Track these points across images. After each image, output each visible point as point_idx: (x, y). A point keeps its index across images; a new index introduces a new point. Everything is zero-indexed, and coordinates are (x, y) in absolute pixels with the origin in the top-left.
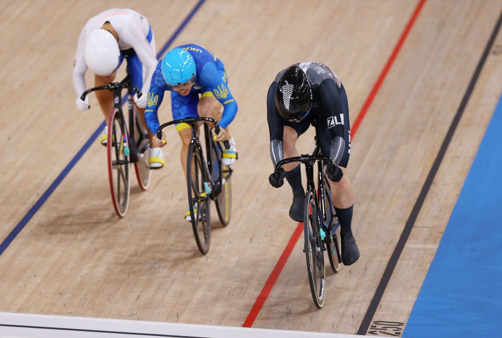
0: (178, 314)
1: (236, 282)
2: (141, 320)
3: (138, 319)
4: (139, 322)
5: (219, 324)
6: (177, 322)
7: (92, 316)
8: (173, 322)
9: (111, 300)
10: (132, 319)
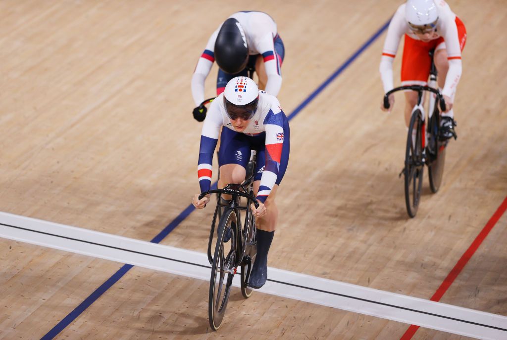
0: (369, 279)
1: (430, 256)
2: (333, 279)
3: (331, 278)
4: (331, 281)
5: (408, 294)
6: (367, 286)
7: (286, 269)
8: (363, 285)
9: (307, 255)
10: (325, 277)
